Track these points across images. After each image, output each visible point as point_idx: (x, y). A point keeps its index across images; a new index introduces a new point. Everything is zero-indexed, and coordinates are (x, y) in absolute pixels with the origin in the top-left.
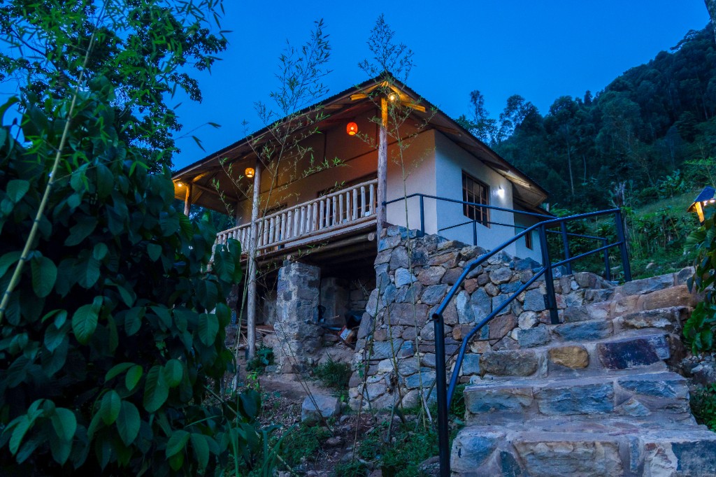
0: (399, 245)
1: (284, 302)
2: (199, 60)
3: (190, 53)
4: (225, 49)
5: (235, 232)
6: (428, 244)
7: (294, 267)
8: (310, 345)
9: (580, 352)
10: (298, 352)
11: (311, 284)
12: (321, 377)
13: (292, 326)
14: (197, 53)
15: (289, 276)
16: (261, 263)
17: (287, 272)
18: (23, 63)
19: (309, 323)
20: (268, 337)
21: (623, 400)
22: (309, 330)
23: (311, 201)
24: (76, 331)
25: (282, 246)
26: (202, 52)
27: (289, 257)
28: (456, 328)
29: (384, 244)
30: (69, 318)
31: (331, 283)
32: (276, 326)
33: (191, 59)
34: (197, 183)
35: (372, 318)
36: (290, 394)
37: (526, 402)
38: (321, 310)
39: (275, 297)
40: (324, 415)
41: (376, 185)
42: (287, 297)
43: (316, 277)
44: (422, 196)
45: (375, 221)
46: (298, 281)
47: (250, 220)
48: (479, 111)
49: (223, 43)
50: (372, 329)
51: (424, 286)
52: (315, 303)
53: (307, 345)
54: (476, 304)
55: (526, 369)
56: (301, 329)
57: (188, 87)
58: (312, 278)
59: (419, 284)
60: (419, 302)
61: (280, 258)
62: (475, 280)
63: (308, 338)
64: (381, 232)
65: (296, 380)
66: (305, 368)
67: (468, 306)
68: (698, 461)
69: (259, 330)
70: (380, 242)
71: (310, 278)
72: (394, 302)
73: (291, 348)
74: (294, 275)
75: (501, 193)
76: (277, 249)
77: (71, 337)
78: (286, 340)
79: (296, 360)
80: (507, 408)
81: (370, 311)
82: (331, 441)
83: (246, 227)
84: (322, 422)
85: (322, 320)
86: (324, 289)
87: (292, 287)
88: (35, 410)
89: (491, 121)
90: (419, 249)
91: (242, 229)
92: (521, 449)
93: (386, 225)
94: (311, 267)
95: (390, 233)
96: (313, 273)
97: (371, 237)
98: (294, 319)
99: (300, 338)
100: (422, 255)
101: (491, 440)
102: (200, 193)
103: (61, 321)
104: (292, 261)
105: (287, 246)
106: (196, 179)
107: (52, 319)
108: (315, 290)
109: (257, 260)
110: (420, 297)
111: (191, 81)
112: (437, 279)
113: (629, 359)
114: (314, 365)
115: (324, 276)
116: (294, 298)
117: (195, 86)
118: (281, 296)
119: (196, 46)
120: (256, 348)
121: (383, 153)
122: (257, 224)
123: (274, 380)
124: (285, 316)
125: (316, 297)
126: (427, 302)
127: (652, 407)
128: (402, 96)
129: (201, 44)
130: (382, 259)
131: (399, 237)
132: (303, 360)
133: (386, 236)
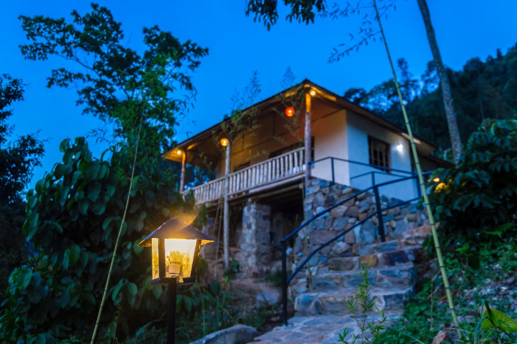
0: (319, 191)
1: (247, 230)
2: (190, 63)
3: (185, 59)
4: (208, 54)
5: (215, 184)
6: (337, 191)
7: (253, 206)
8: (265, 259)
9: (374, 257)
10: (257, 264)
11: (265, 218)
12: (272, 280)
13: (253, 246)
14: (189, 58)
15: (250, 212)
16: (233, 204)
17: (249, 210)
18: (79, 76)
19: (264, 244)
20: (237, 254)
21: (381, 280)
22: (265, 249)
23: (263, 162)
24: (136, 250)
25: (247, 191)
26: (192, 58)
27: (250, 200)
28: (354, 246)
29: (310, 191)
30: (133, 245)
31: (279, 216)
32: (243, 246)
33: (185, 63)
34: (190, 150)
35: (303, 240)
36: (252, 292)
37: (338, 281)
38: (272, 235)
39: (241, 227)
40: (270, 304)
41: (304, 151)
42: (249, 227)
43: (268, 213)
44: (333, 159)
45: (304, 175)
46: (256, 216)
47: (224, 175)
48: (405, 73)
49: (207, 50)
50: (302, 247)
51: (334, 219)
52: (268, 231)
53: (263, 259)
54: (367, 230)
55: (349, 267)
56: (258, 248)
57: (183, 82)
58: (265, 214)
59: (331, 217)
60: (331, 229)
61: (245, 200)
62: (365, 214)
63: (263, 254)
64: (307, 182)
65: (255, 282)
66: (261, 274)
67: (361, 232)
68: (393, 302)
69: (233, 249)
70: (307, 189)
71: (264, 214)
72: (315, 229)
73: (251, 261)
74: (254, 212)
75: (400, 148)
76: (244, 194)
77: (133, 253)
78: (249, 256)
79: (255, 269)
80: (329, 284)
81: (301, 235)
82: (274, 319)
83: (222, 180)
84: (269, 308)
85: (273, 242)
86: (275, 220)
87: (252, 220)
88: (121, 283)
89: (415, 81)
90: (331, 194)
91: (219, 181)
92: (323, 300)
93: (311, 178)
94: (264, 207)
95: (314, 183)
96: (266, 210)
97: (301, 186)
98: (254, 241)
99: (258, 254)
100: (333, 198)
101: (312, 296)
102: (192, 157)
103: (129, 246)
104: (252, 202)
105: (251, 192)
106: (190, 147)
107: (126, 245)
108: (268, 222)
109: (229, 202)
110: (332, 225)
111: (186, 78)
112: (342, 214)
113: (396, 261)
114: (268, 272)
115: (274, 212)
116: (253, 227)
117: (188, 80)
118: (245, 226)
119: (189, 54)
120: (230, 262)
121: (308, 130)
122: (229, 178)
123: (242, 283)
124: (248, 240)
125: (268, 226)
126: (336, 229)
127: (393, 283)
128: (319, 92)
129: (192, 53)
130: (308, 201)
131: (319, 186)
132: (260, 269)
133: (311, 185)
